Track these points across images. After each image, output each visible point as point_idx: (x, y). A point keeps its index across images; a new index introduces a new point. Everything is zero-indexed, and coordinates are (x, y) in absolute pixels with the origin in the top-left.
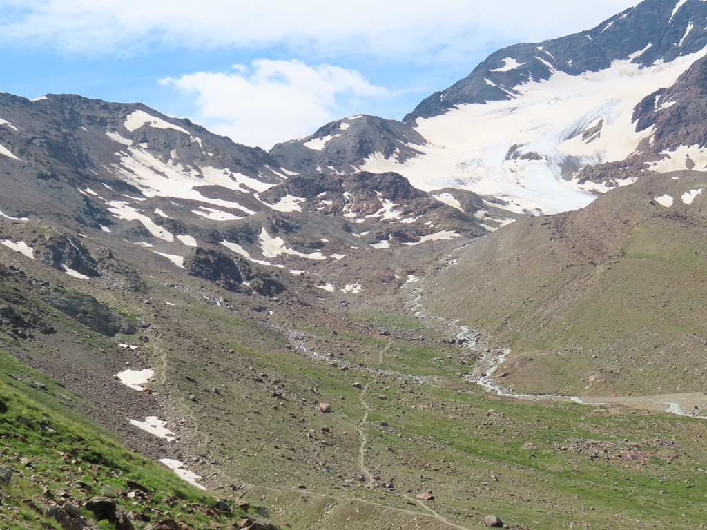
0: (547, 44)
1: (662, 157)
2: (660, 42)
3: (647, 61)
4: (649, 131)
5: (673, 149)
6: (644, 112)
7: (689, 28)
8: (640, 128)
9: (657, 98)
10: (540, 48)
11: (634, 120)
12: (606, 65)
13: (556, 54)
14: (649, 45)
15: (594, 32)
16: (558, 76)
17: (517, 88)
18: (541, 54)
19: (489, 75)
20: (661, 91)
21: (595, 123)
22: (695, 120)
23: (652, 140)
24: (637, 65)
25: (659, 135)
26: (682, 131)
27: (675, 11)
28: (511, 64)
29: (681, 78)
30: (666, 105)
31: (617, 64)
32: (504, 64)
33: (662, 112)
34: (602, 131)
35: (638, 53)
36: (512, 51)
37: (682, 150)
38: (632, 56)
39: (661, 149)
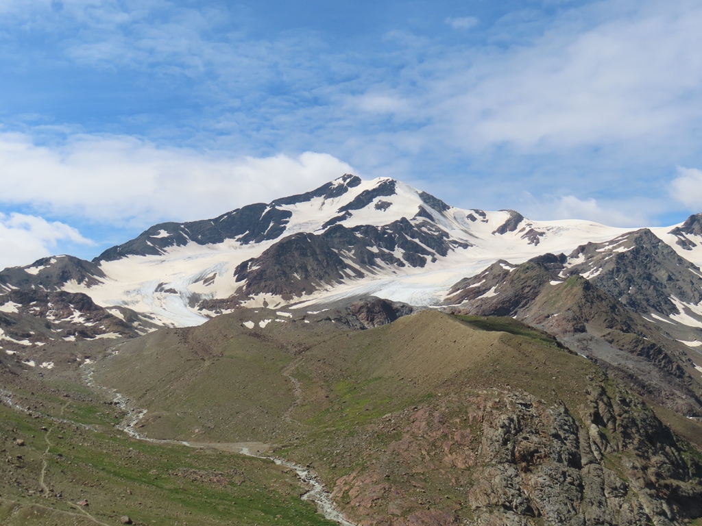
0: (186, 224)
1: (250, 299)
2: (254, 230)
3: (245, 241)
4: (243, 282)
5: (257, 294)
6: (241, 271)
7: (271, 224)
8: (238, 280)
9: (250, 263)
10: (182, 226)
11: (235, 275)
12: (221, 241)
13: (192, 231)
14: (247, 232)
15: (216, 220)
16: (192, 244)
17: (165, 249)
18: (183, 230)
19: (150, 240)
20: (252, 260)
21: (212, 275)
22: (271, 279)
23: (244, 288)
24: (239, 243)
25: (249, 285)
26: (263, 284)
27: (264, 214)
28: (163, 234)
29: (264, 253)
30: (255, 268)
31: (227, 241)
32: (159, 233)
33: (252, 272)
34: (215, 280)
35: (241, 236)
36: (165, 226)
37: (262, 295)
38: (237, 237)
39: (249, 294)
